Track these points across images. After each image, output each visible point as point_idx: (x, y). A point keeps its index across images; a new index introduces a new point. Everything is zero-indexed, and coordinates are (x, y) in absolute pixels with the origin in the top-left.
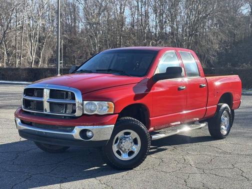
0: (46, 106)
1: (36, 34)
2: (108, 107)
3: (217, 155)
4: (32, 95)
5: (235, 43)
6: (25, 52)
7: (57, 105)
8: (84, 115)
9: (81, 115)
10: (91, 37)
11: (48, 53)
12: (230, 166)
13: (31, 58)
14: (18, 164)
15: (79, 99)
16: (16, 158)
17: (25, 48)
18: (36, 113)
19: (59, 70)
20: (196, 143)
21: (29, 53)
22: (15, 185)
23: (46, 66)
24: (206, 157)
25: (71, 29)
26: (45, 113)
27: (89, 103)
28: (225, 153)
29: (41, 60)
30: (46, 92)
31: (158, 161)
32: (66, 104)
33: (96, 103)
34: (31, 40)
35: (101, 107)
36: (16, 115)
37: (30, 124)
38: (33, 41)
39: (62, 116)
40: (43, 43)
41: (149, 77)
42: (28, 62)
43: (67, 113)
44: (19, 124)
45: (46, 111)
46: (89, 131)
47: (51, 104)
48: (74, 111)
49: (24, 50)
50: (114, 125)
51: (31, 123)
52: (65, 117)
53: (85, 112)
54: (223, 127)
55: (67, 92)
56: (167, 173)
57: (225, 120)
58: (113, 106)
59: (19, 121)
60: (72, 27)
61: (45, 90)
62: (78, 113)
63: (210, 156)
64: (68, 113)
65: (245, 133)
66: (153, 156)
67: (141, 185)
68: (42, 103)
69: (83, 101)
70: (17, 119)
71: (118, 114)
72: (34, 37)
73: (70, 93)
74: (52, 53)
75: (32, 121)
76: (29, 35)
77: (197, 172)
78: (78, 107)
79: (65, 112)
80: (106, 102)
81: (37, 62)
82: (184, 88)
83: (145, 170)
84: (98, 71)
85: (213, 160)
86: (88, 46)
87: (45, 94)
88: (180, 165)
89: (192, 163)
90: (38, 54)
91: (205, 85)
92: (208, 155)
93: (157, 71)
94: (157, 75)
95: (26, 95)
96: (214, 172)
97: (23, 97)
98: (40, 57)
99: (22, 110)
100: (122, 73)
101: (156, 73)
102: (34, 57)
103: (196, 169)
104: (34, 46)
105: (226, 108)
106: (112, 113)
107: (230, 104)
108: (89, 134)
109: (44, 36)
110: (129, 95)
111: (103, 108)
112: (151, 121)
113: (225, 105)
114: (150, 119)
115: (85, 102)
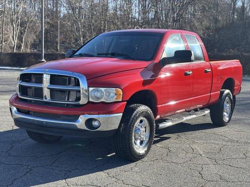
0: (46, 93)
1: (17, 18)
2: (116, 94)
3: (224, 143)
4: (29, 81)
5: (218, 30)
6: (6, 36)
7: (58, 92)
8: (89, 102)
9: (86, 102)
10: (75, 21)
11: (30, 38)
12: (242, 155)
13: (13, 43)
14: (14, 156)
15: (83, 85)
16: (11, 148)
17: (6, 32)
18: (34, 101)
19: (43, 55)
20: (199, 131)
21: (11, 37)
22: (15, 180)
23: (29, 51)
24: (213, 146)
25: (54, 14)
26: (44, 100)
27: (94, 89)
28: (232, 141)
29: (23, 45)
30: (46, 78)
31: (165, 151)
32: (69, 91)
33: (103, 89)
34: (12, 24)
35: (108, 94)
36: (11, 103)
37: (27, 113)
38: (14, 26)
39: (65, 104)
40: (26, 28)
41: (156, 61)
42: (10, 47)
43: (70, 100)
44: (16, 113)
45: (46, 98)
46: (95, 120)
47: (52, 90)
48: (78, 99)
49: (5, 34)
50: (122, 114)
51: (29, 111)
52: (68, 105)
53: (91, 100)
54: (225, 113)
55: (70, 78)
56: (177, 164)
57: (227, 106)
58: (122, 93)
59: (14, 109)
60: (54, 12)
61: (45, 76)
62: (83, 101)
63: (218, 144)
64: (72, 101)
65: (244, 119)
66: (158, 145)
67: (154, 179)
68: (41, 89)
69: (88, 87)
70: (12, 107)
71: (126, 101)
72: (16, 21)
73: (73, 79)
74: (35, 38)
75: (29, 110)
76: (11, 19)
77: (210, 162)
78: (83, 93)
79: (68, 99)
80: (114, 89)
81: (19, 47)
82: (191, 73)
83: (153, 161)
84: (100, 55)
85: (222, 149)
86: (72, 31)
87: (44, 79)
88: (190, 155)
89: (202, 153)
90: (20, 39)
91: (210, 70)
92: (215, 144)
93: (164, 55)
94: (164, 59)
95: (22, 81)
96: (228, 163)
97: (19, 83)
98: (22, 42)
99: (17, 97)
100: (127, 57)
101: (163, 57)
102: (16, 42)
103: (207, 159)
104: (16, 31)
105: (228, 94)
106: (120, 100)
107: (232, 90)
108: (95, 123)
109: (26, 20)
110: (137, 80)
111: (109, 95)
112: (159, 109)
113: (227, 91)
114: (158, 106)
115: (91, 89)
